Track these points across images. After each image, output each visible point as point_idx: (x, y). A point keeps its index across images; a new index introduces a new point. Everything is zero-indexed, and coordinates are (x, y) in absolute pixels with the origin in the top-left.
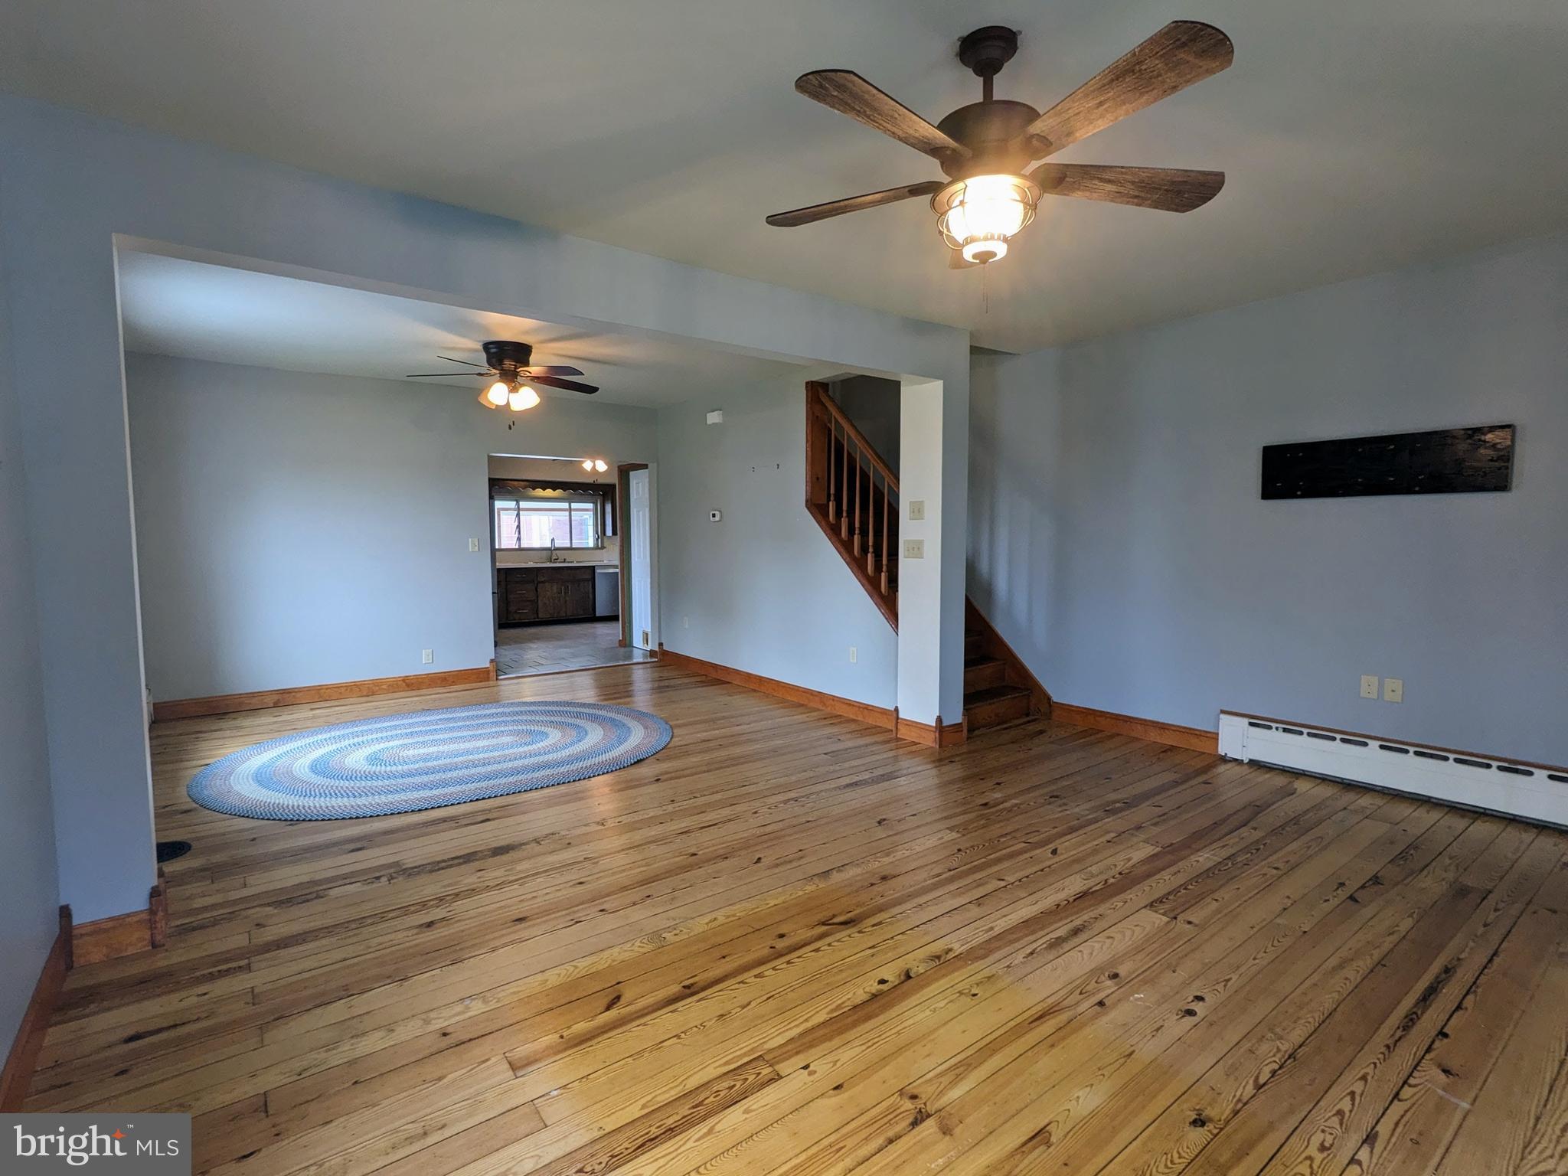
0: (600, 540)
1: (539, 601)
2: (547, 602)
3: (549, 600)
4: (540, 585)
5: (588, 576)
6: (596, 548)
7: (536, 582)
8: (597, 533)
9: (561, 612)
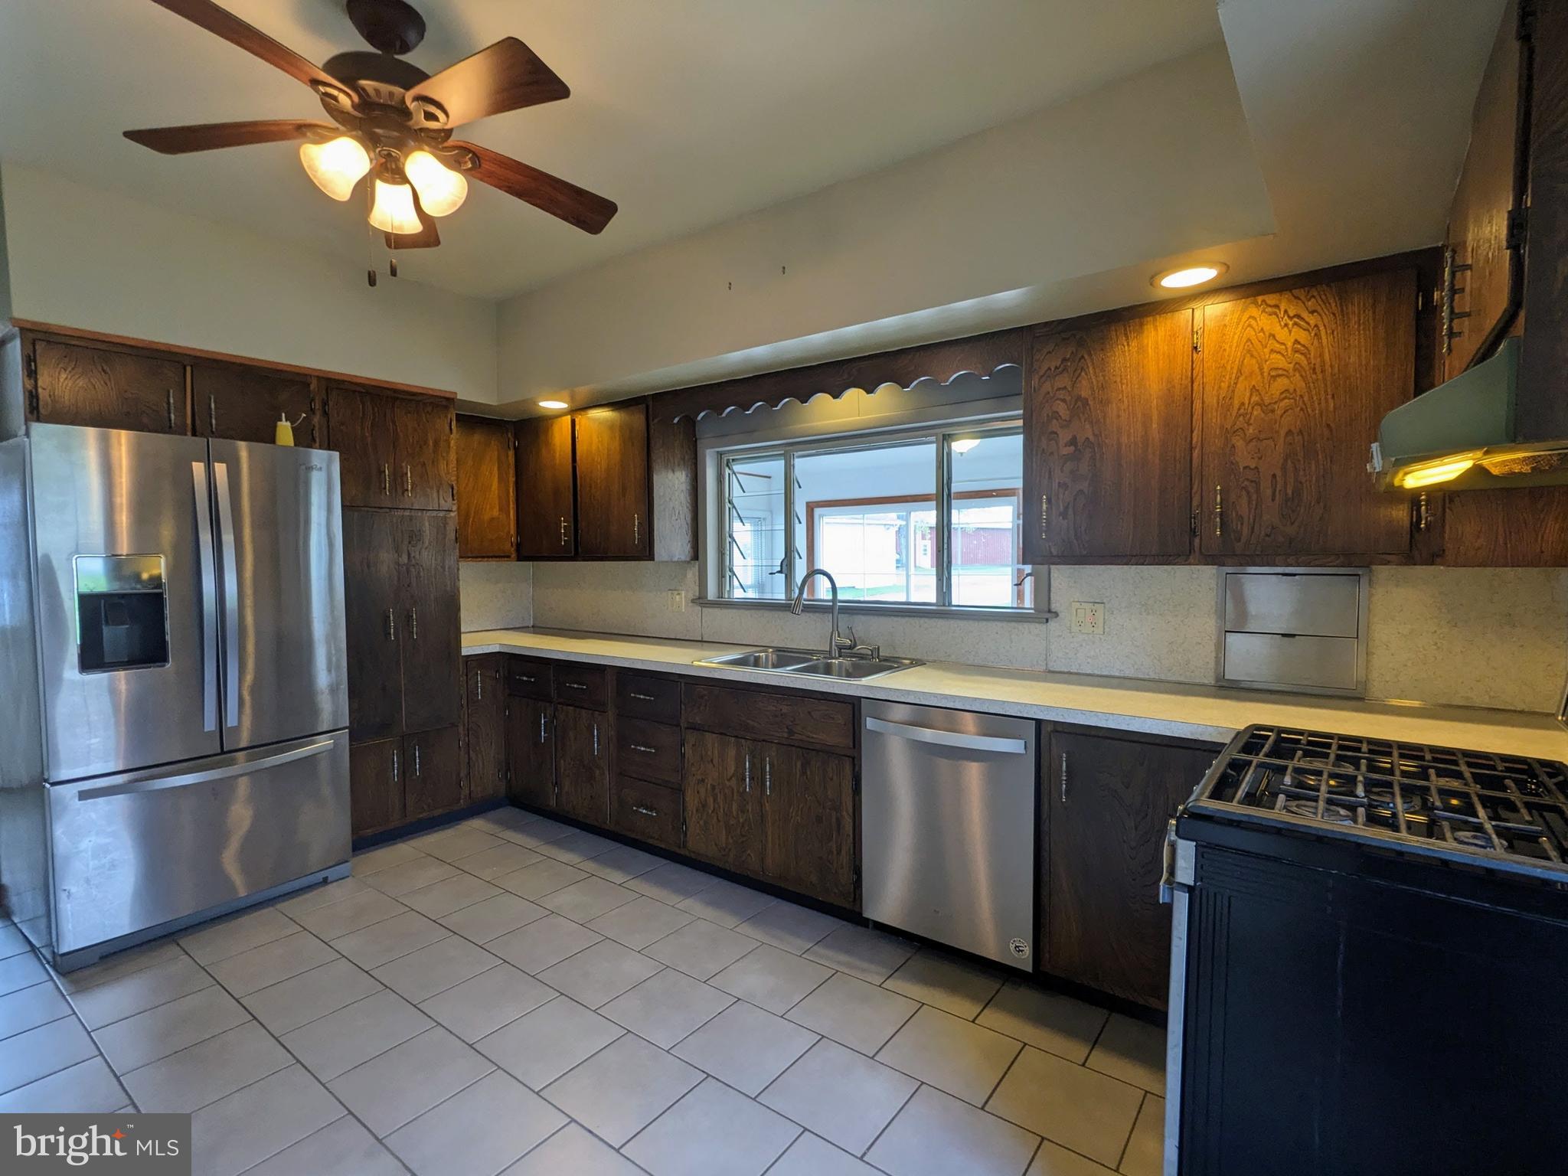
1: (688, 793)
2: (711, 803)
3: (715, 797)
4: (690, 738)
7: (683, 723)
9: (749, 852)
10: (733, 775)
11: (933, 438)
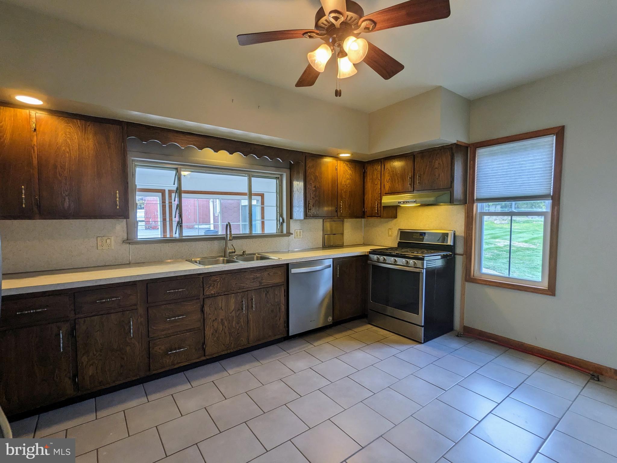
0: (285, 225)
1: (207, 329)
2: (221, 327)
3: (223, 324)
4: (208, 302)
5: (278, 279)
6: (280, 234)
7: (201, 297)
8: (281, 215)
9: (241, 339)
10: (233, 310)
11: (247, 175)
